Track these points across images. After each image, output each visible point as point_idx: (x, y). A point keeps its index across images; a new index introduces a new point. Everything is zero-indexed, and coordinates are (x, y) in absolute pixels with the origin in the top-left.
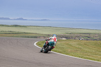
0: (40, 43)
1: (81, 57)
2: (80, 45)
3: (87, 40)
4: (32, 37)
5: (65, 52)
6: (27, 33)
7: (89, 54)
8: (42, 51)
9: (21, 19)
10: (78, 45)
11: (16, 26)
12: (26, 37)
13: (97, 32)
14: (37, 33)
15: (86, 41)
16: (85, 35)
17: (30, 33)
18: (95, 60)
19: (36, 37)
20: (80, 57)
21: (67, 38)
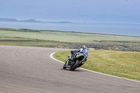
0: (59, 55)
1: (116, 75)
2: (114, 57)
3: (124, 50)
5: (92, 66)
7: (126, 70)
9: (33, 21)
11: (25, 30)
15: (121, 52)
20: (113, 74)
21: (96, 47)
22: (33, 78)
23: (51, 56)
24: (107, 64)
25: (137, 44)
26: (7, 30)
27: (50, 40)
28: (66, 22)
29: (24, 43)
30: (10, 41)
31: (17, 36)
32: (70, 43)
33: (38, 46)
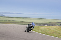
5: (46, 33)
11: (17, 18)
21: (48, 25)
24: (53, 32)
26: (9, 17)
27: (28, 21)
28: (35, 14)
29: (17, 23)
30: (10, 22)
31: (13, 20)
32: (37, 23)
33: (23, 24)
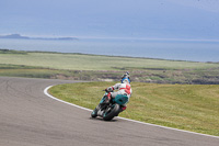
0: (58, 89)
1: (146, 121)
2: (143, 93)
3: (159, 82)
4: (39, 76)
6: (28, 68)
7: (163, 114)
8: (94, 116)
9: (17, 36)
10: (139, 93)
12: (25, 76)
13: (181, 65)
14: (51, 66)
15: (156, 86)
16: (153, 72)
17: (35, 68)
18: (175, 127)
19: (48, 77)
20: (142, 120)
21: (116, 78)
22: (18, 127)
23: (45, 91)
25: (180, 72)
27: (43, 66)
